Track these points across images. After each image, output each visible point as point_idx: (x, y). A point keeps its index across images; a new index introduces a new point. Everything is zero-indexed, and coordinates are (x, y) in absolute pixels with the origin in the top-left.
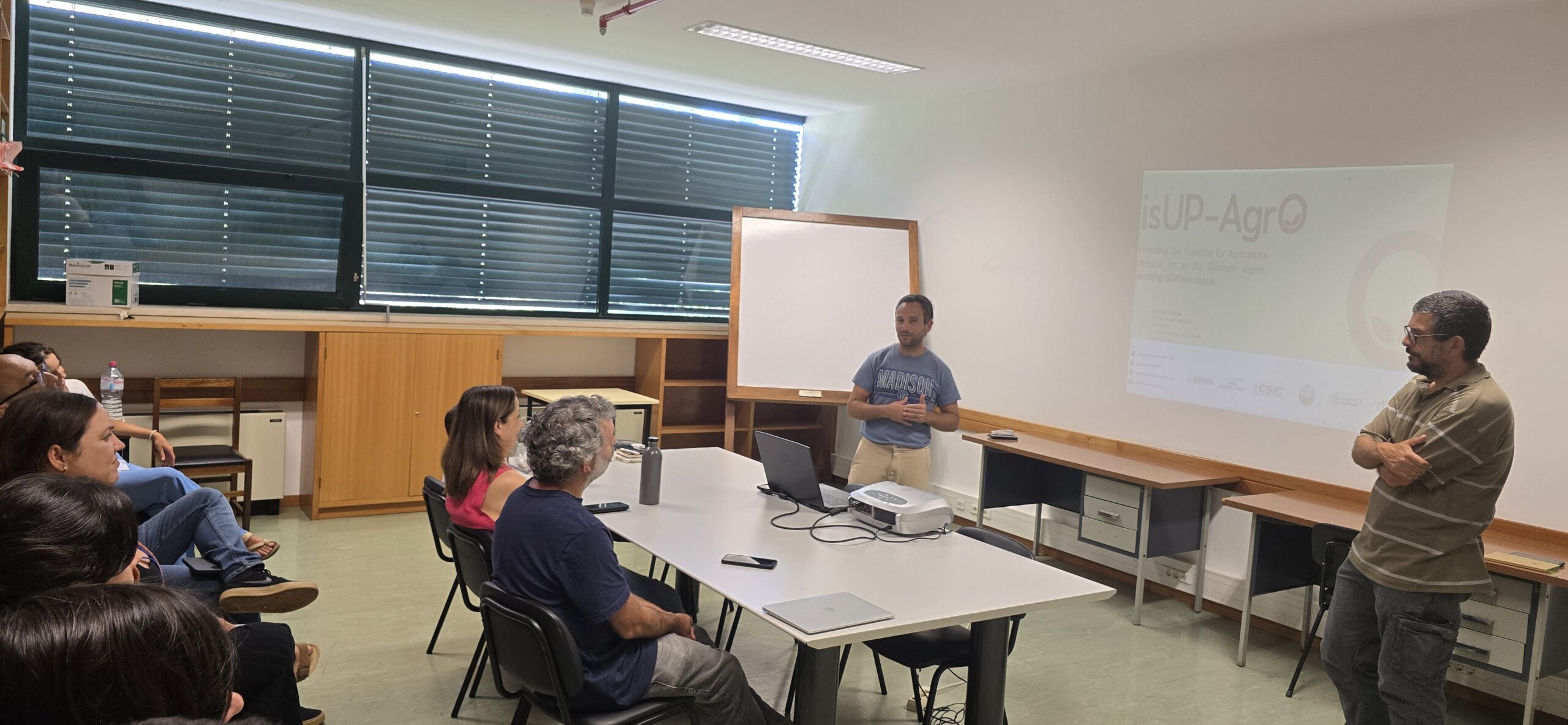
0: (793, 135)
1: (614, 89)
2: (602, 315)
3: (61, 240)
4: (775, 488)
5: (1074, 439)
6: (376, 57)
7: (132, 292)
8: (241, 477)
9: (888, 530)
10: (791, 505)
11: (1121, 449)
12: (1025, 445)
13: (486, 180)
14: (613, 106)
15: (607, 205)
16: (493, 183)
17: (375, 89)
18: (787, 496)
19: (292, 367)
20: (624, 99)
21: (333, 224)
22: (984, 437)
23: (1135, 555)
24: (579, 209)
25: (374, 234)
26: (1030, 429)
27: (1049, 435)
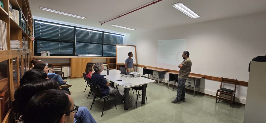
0: (122, 37)
1: (103, 32)
2: (102, 56)
3: (40, 49)
4: (122, 73)
5: (152, 67)
6: (76, 28)
7: (49, 54)
8: (62, 74)
9: (134, 76)
10: (124, 75)
11: (156, 68)
12: (147, 68)
13: (89, 42)
14: (103, 34)
15: (103, 44)
17: (76, 32)
18: (123, 74)
19: (68, 62)
20: (104, 33)
21: (72, 47)
22: (143, 67)
23: (158, 78)
24: (100, 45)
25: (77, 48)
26: (148, 67)
27: (149, 67)
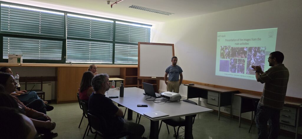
0: (150, 29)
1: (115, 20)
2: (113, 64)
3: (7, 51)
4: (146, 94)
5: (205, 85)
6: (68, 15)
7: (22, 60)
8: (43, 95)
9: (168, 100)
11: (215, 86)
12: (196, 86)
13: (90, 38)
14: (115, 23)
15: (114, 42)
16: (91, 39)
17: (68, 21)
18: (149, 95)
19: (53, 75)
20: (117, 22)
21: (60, 47)
22: (188, 85)
23: (218, 106)
24: (108, 44)
25: (68, 49)
26: (197, 83)
27: (201, 84)
